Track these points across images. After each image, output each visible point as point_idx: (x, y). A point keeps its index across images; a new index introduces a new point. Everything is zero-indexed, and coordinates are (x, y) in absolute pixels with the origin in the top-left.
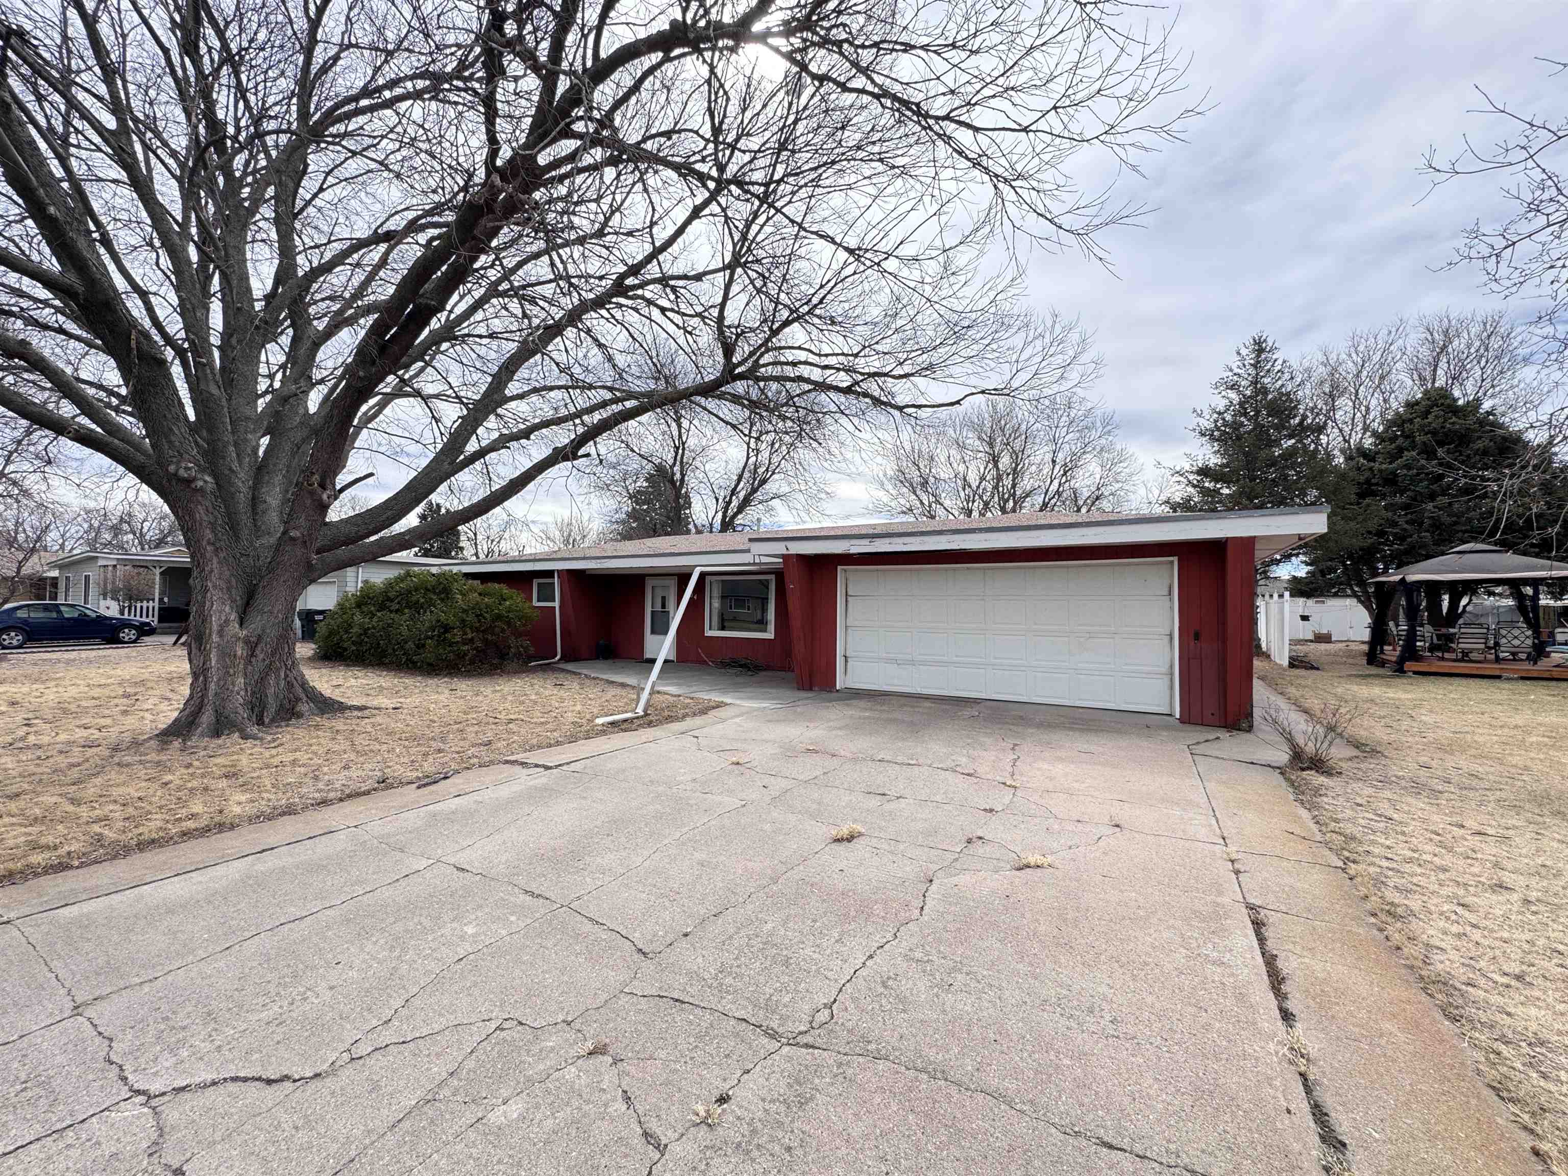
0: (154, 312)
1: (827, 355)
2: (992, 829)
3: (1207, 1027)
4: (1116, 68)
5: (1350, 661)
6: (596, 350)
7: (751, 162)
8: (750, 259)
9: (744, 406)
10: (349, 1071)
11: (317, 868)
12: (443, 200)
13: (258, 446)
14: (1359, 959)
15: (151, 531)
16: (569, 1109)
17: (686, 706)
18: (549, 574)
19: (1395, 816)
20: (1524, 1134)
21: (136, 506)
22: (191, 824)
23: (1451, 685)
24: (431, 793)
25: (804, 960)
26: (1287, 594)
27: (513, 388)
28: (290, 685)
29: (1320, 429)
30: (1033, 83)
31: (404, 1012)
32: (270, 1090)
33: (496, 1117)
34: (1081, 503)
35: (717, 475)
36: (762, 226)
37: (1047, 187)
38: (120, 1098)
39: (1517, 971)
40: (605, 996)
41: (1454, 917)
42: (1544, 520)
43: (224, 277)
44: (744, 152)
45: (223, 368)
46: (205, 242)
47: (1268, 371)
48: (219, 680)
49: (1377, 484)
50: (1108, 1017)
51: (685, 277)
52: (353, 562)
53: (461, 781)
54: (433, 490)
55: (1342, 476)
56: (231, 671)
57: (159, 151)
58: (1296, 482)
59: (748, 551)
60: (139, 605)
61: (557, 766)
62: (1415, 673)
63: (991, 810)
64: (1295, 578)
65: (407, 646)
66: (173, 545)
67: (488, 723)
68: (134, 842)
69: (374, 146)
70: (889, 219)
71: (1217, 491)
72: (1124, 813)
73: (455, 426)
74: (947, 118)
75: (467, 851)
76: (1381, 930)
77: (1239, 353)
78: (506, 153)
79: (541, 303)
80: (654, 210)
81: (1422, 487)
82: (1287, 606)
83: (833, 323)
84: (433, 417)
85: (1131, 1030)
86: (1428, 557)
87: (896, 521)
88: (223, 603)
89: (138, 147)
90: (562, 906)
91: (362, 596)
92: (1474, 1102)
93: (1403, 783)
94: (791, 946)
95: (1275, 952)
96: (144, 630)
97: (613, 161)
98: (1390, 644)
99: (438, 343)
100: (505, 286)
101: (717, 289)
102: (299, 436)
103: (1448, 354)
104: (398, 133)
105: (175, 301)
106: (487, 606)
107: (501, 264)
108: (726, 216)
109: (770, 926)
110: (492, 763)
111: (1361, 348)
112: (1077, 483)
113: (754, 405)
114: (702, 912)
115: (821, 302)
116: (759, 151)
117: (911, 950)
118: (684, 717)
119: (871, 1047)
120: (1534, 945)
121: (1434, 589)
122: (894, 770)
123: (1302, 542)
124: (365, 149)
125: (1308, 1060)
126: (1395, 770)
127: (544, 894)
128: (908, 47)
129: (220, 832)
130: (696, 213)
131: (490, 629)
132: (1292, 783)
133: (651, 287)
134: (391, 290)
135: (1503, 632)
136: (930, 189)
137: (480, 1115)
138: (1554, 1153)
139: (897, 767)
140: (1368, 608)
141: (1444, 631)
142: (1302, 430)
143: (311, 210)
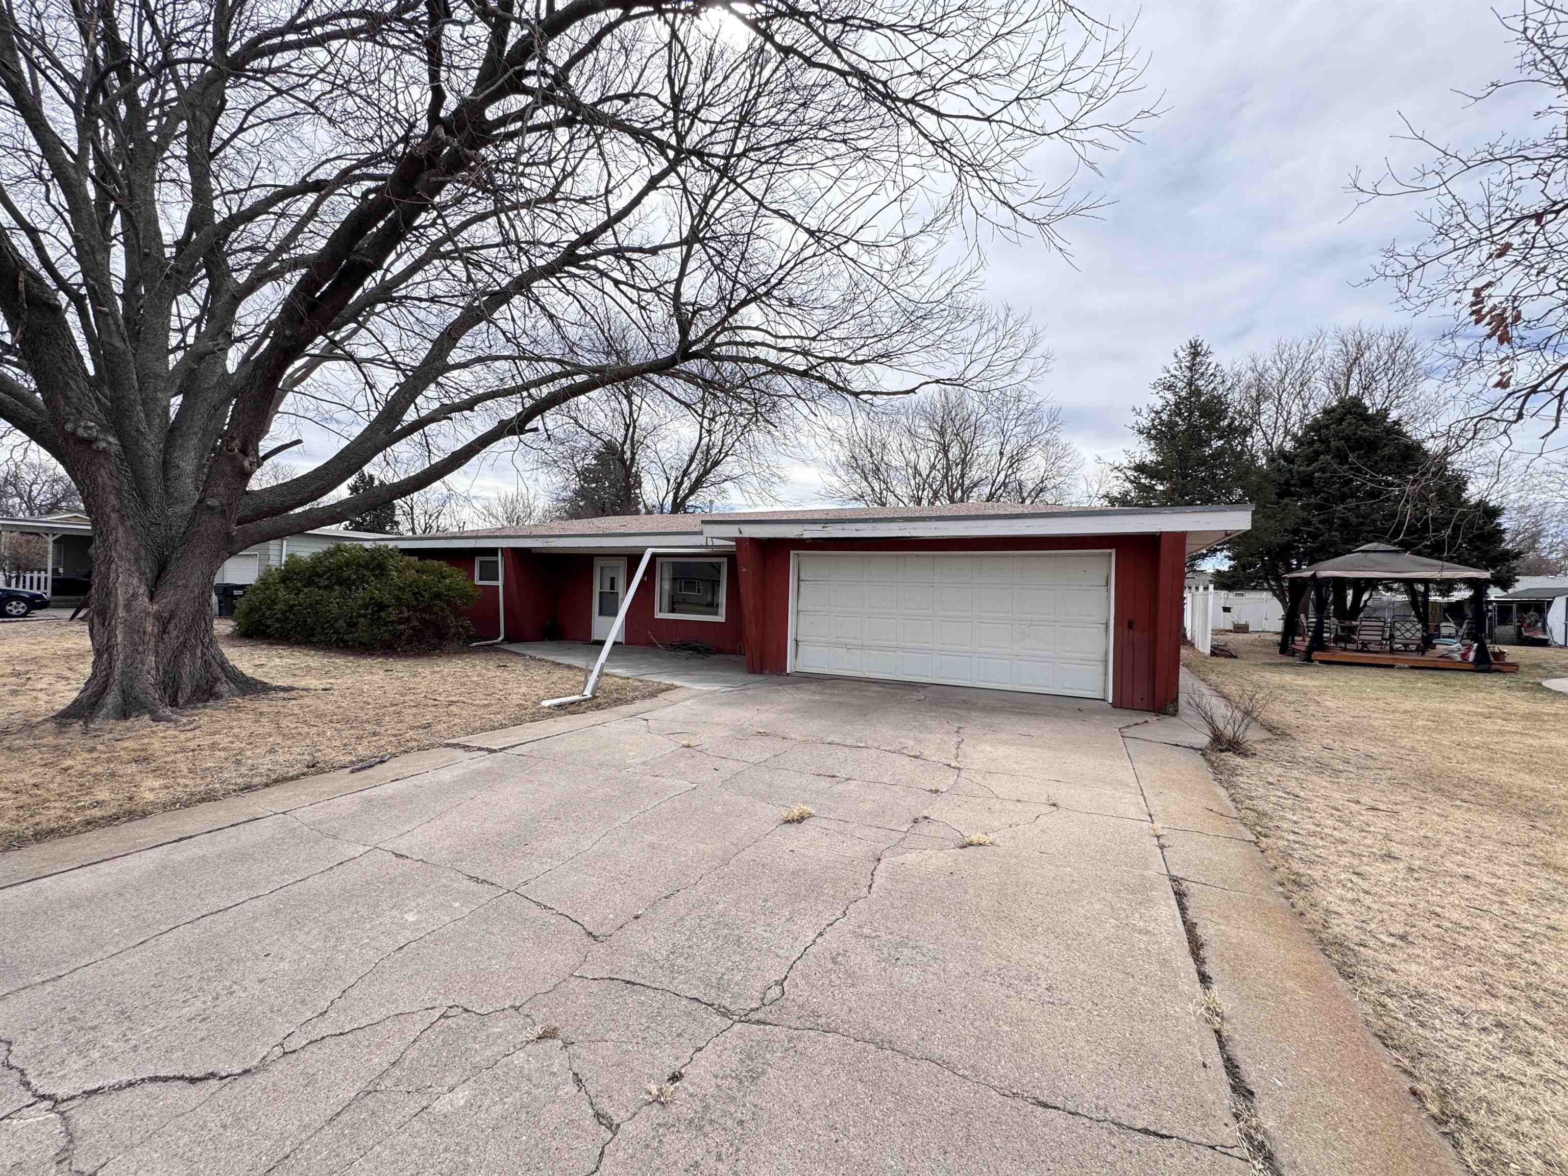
0: (44, 251)
1: (784, 337)
2: (937, 809)
3: (1133, 991)
4: (1078, 63)
5: (1265, 650)
6: (544, 321)
7: (713, 132)
8: (708, 236)
9: (699, 385)
10: (282, 1065)
11: (242, 856)
12: (380, 150)
13: (169, 406)
14: (1269, 925)
15: (42, 496)
16: (517, 1094)
17: (635, 689)
18: (493, 551)
19: (1302, 794)
20: (1404, 1077)
21: (23, 467)
22: (97, 813)
23: (1352, 673)
24: (366, 778)
25: (755, 939)
26: (1211, 587)
27: (455, 356)
28: (207, 664)
29: (1247, 432)
30: (998, 72)
31: (340, 1003)
32: (192, 1090)
33: (442, 1106)
34: (1025, 495)
35: (669, 455)
36: (720, 202)
37: (1007, 179)
38: (22, 1104)
39: (1401, 932)
40: (555, 981)
41: (1349, 885)
42: (1440, 525)
43: (128, 220)
44: (705, 122)
45: (126, 318)
46: (104, 177)
47: (1202, 374)
48: (125, 659)
49: (1294, 485)
50: (1044, 985)
51: (640, 250)
52: (279, 535)
53: (398, 765)
54: (367, 460)
55: (1265, 476)
56: (141, 649)
57: (49, 72)
58: (1222, 481)
59: (701, 533)
60: (28, 576)
61: (501, 750)
62: (1321, 662)
63: (937, 791)
64: (1218, 571)
65: (337, 625)
66: (69, 511)
67: (427, 705)
68: (30, 833)
69: (303, 85)
70: (849, 202)
71: (1152, 488)
72: (1062, 794)
73: (392, 393)
74: (912, 101)
75: (406, 837)
76: (1287, 898)
77: (1176, 356)
78: (451, 103)
79: (486, 267)
80: (610, 175)
81: (1334, 490)
82: (1211, 597)
83: (791, 304)
84: (367, 382)
85: (1066, 996)
86: (1337, 555)
87: (847, 507)
88: (130, 575)
89: (24, 65)
90: (509, 891)
91: (286, 571)
92: (1363, 1050)
93: (1309, 763)
94: (743, 925)
95: (1195, 921)
96: (35, 604)
97: (568, 122)
98: (1300, 635)
99: (373, 305)
100: (448, 247)
101: (673, 264)
102: (215, 397)
103: (1360, 366)
104: (329, 74)
105: (69, 241)
106: (425, 583)
107: (445, 224)
108: (685, 190)
109: (721, 906)
110: (432, 746)
111: (1285, 356)
112: (1021, 475)
113: (708, 385)
114: (653, 894)
115: (780, 282)
116: (721, 122)
117: (859, 927)
118: (634, 699)
119: (822, 1021)
120: (1416, 908)
121: (1340, 584)
122: (842, 753)
123: (1227, 539)
124: (292, 88)
125: (1222, 1018)
126: (1302, 752)
127: (490, 880)
128: (874, 26)
129: (130, 820)
130: (653, 184)
131: (428, 609)
132: (1211, 763)
133: (604, 258)
134: (321, 244)
135: (1398, 625)
136: (892, 174)
137: (425, 1104)
138: (1429, 1092)
139: (847, 750)
140: (1282, 601)
141: (1347, 623)
142: (1231, 431)
143: (229, 150)
